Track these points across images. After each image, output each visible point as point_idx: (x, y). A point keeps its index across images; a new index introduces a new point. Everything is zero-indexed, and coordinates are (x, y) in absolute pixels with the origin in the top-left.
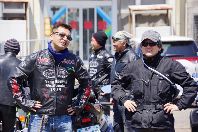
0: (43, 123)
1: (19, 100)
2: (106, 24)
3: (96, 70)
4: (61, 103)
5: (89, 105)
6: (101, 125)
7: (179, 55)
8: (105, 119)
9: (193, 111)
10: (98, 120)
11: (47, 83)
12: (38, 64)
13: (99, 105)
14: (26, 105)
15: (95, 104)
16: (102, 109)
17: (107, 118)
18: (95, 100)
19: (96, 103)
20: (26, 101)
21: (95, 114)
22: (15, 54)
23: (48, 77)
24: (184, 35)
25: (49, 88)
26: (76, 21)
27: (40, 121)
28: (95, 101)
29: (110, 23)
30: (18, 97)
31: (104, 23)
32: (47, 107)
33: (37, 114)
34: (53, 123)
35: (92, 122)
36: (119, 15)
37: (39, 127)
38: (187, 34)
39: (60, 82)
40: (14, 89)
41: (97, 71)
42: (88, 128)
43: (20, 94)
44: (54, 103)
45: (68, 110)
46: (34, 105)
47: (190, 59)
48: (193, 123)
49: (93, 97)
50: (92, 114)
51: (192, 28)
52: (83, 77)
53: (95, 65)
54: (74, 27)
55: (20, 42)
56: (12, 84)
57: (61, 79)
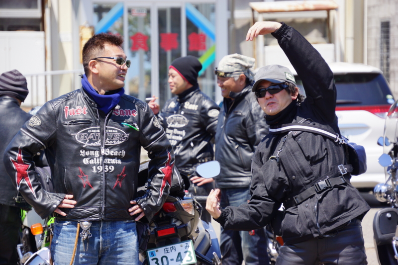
1: (30, 194)
2: (204, 40)
3: (183, 133)
4: (115, 196)
5: (171, 202)
6: (195, 242)
7: (351, 101)
8: (204, 229)
9: (379, 212)
10: (189, 231)
12: (64, 120)
13: (192, 201)
14: (44, 203)
15: (183, 199)
16: (197, 210)
17: (208, 228)
18: (184, 191)
19: (185, 197)
20: (44, 195)
21: (184, 221)
22: (18, 100)
23: (86, 144)
24: (362, 62)
25: (89, 167)
26: (143, 33)
27: (74, 234)
28: (184, 194)
29: (213, 37)
30: (27, 188)
31: (202, 37)
32: (86, 205)
33: (68, 221)
34: (101, 237)
35: (177, 236)
36: (231, 21)
37: (71, 247)
38: (368, 59)
39: (112, 153)
40: (19, 171)
41: (186, 134)
42: (169, 247)
44: (101, 195)
45: (130, 210)
46: (61, 203)
47: (374, 108)
48: (380, 236)
49: (179, 186)
50: (178, 220)
51: (378, 47)
52: (157, 143)
53: (181, 122)
54: (140, 46)
55: (32, 77)
56: (13, 162)
57: (112, 147)
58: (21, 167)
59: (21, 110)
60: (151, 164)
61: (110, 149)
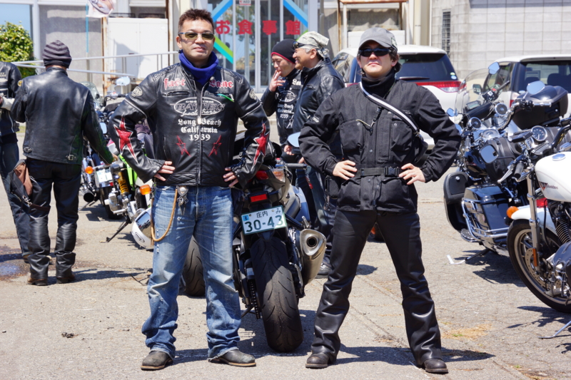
0: (177, 202)
1: (133, 159)
2: (299, 27)
3: (292, 107)
4: (211, 163)
5: (263, 170)
6: (286, 206)
7: (421, 77)
8: (294, 193)
9: (449, 175)
10: (280, 197)
11: (181, 124)
12: (164, 91)
13: (283, 169)
14: (145, 168)
15: (275, 168)
16: (288, 177)
17: (298, 192)
19: (277, 165)
20: (145, 160)
21: (276, 187)
23: (184, 114)
24: (428, 44)
25: (186, 135)
27: (172, 199)
28: (276, 163)
29: (306, 24)
30: (129, 154)
31: (297, 24)
32: (184, 170)
33: (168, 185)
34: (197, 203)
35: (269, 202)
36: (320, 11)
37: (170, 211)
38: (432, 43)
39: (208, 122)
40: (122, 138)
42: (261, 212)
43: (133, 148)
44: (197, 162)
45: (224, 177)
46: (161, 168)
47: (440, 83)
50: (269, 187)
52: (252, 114)
53: (290, 97)
56: (117, 129)
57: (208, 117)
58: (124, 134)
60: (247, 133)
61: (207, 119)
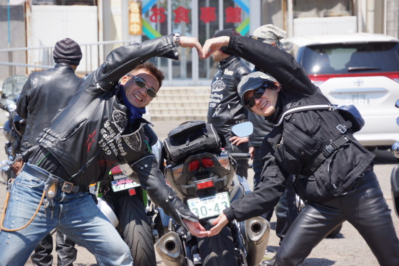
2: (239, 14)
3: (221, 96)
5: (209, 158)
6: (231, 194)
7: (372, 67)
8: (238, 182)
9: (396, 167)
10: (225, 184)
13: (228, 157)
15: (220, 156)
16: (233, 165)
17: (243, 181)
18: (221, 148)
19: (222, 154)
21: (221, 174)
24: (382, 32)
26: (185, 7)
28: (221, 151)
29: (248, 10)
31: (237, 10)
35: (215, 189)
38: (387, 30)
41: (223, 97)
42: (207, 198)
47: (392, 74)
48: (397, 189)
49: (216, 144)
50: (215, 174)
51: (396, 19)
53: (220, 87)
54: (182, 18)
55: (86, 46)
59: (75, 76)
